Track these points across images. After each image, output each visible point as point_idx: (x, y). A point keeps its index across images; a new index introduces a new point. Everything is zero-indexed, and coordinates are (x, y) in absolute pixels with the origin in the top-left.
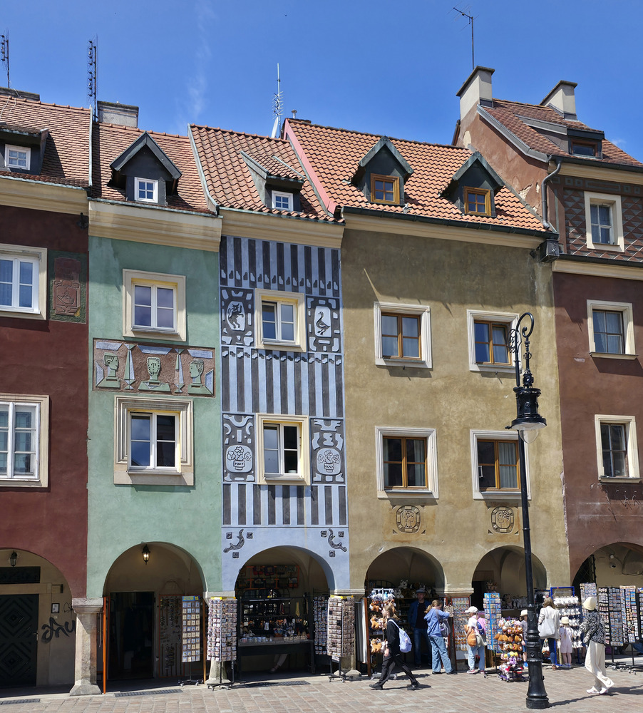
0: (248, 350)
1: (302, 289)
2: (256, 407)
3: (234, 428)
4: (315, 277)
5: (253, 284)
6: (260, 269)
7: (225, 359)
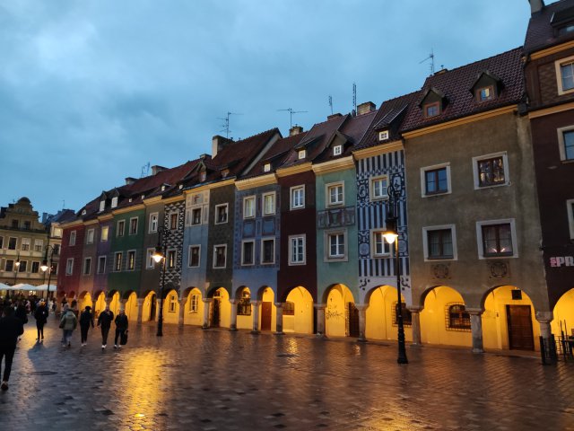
0: (366, 204)
1: (388, 172)
2: (370, 227)
3: (362, 237)
4: (393, 165)
5: (368, 176)
6: (371, 169)
7: (359, 209)
